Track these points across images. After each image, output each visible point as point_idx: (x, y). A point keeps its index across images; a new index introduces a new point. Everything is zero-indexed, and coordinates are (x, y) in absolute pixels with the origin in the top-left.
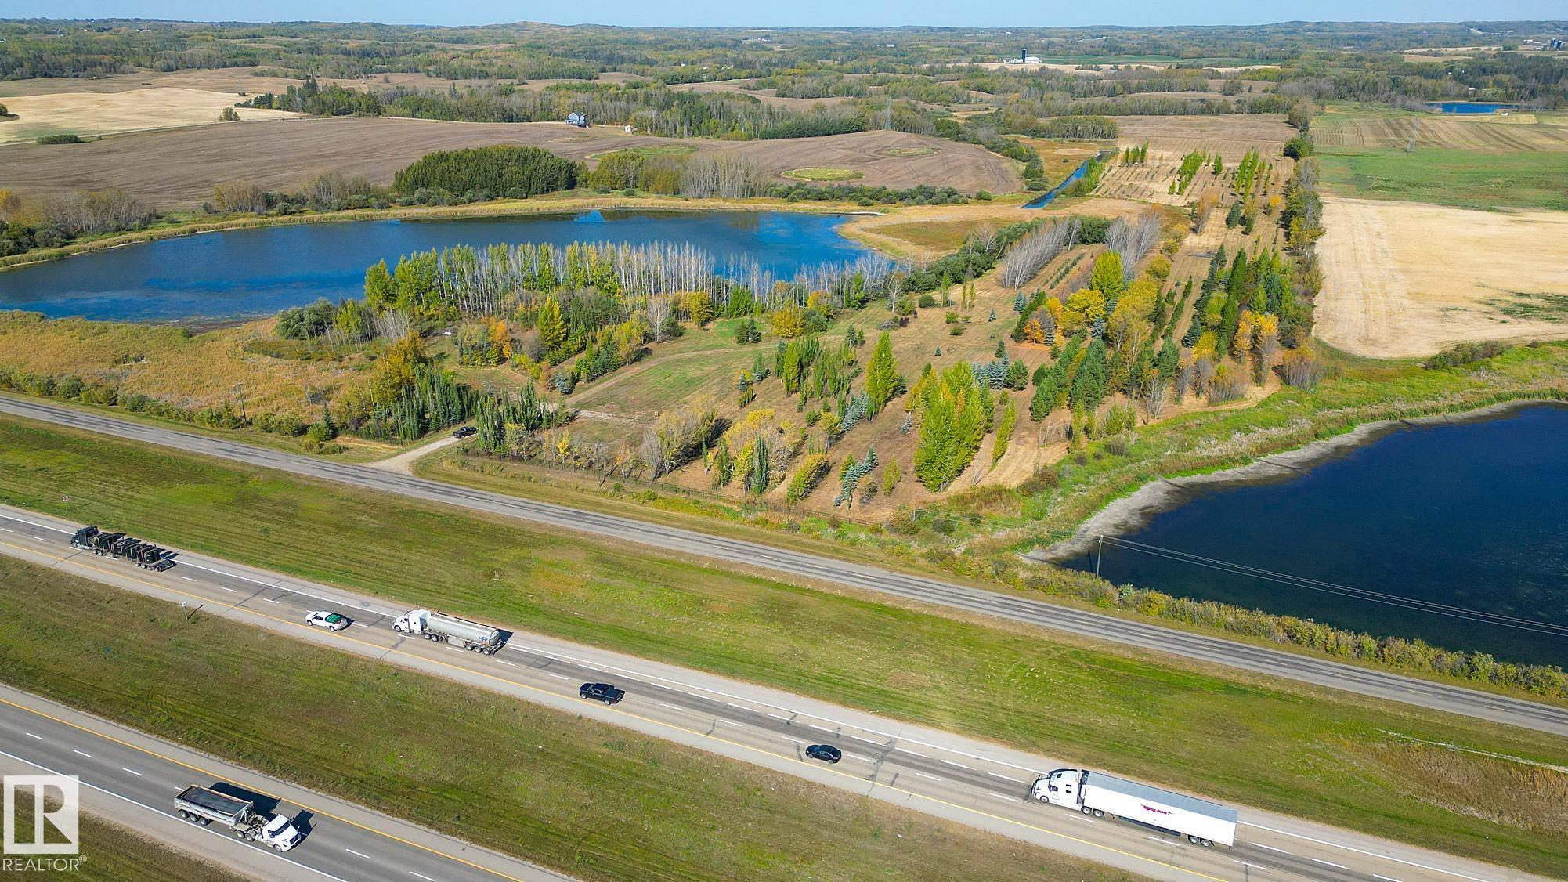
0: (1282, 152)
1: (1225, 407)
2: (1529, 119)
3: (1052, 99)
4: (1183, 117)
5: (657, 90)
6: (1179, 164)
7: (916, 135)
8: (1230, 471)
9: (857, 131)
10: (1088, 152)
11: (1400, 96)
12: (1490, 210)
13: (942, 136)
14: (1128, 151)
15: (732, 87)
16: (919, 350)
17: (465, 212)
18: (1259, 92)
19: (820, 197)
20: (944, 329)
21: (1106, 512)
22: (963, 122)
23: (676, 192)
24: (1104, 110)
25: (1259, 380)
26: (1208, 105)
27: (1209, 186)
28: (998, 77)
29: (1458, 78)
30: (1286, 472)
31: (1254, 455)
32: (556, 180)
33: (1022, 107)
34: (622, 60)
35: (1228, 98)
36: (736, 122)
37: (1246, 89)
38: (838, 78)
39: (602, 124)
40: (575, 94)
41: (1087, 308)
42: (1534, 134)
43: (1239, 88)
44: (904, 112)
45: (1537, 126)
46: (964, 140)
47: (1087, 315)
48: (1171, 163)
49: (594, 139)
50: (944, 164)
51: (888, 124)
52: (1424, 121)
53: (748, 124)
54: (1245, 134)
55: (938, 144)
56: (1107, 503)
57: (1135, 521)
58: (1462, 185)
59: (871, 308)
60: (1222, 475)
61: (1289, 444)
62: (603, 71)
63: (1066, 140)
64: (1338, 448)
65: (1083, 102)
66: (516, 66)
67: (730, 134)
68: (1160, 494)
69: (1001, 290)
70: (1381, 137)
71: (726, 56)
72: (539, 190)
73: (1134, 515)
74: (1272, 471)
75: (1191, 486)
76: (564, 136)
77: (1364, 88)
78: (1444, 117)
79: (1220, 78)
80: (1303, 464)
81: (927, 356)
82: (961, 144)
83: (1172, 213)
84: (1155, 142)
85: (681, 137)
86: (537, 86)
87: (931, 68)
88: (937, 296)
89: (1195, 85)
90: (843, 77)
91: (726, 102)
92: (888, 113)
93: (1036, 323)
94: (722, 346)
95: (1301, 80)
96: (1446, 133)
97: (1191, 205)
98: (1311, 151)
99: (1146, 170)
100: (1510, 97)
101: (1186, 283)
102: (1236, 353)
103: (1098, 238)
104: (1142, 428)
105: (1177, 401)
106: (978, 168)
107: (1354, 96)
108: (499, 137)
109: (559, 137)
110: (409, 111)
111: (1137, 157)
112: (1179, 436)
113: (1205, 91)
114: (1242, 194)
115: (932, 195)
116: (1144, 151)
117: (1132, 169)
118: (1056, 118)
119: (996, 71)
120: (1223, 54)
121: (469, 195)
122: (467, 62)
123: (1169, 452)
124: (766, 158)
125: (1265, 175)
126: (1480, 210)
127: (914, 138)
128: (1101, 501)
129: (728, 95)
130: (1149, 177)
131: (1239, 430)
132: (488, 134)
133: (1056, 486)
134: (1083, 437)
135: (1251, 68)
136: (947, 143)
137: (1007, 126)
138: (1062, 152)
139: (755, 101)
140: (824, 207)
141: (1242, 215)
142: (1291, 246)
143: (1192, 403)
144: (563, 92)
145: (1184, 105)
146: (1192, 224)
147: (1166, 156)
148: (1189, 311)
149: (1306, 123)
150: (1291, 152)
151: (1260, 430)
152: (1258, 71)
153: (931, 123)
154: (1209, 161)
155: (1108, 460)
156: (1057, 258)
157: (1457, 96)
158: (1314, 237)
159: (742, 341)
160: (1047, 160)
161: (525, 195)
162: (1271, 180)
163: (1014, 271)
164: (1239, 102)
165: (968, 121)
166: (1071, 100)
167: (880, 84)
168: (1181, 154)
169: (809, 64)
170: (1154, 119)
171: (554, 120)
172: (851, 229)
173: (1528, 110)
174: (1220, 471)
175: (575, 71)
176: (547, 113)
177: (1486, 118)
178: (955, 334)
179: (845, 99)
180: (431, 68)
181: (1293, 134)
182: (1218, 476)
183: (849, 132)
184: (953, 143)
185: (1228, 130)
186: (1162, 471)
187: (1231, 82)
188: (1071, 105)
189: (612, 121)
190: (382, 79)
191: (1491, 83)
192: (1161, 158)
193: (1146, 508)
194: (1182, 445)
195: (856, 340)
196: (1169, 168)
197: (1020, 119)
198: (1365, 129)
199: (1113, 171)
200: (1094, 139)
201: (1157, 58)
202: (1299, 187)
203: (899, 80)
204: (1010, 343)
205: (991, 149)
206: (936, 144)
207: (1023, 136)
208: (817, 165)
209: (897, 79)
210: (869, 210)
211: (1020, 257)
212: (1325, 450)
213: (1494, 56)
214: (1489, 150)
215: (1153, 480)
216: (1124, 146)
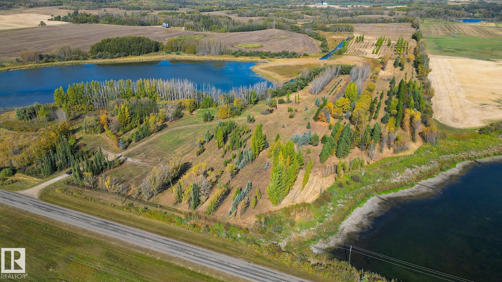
0: (411, 37)
1: (401, 154)
2: (493, 25)
3: (331, 18)
4: (376, 24)
5: (197, 14)
6: (376, 42)
7: (284, 31)
8: (406, 190)
9: (263, 29)
10: (344, 37)
11: (448, 17)
12: (488, 60)
13: (293, 31)
14: (357, 37)
15: (222, 13)
16: (276, 124)
17: (115, 61)
18: (401, 15)
19: (247, 55)
20: (287, 114)
21: (352, 216)
22: (301, 26)
23: (195, 53)
24: (349, 21)
25: (413, 140)
26: (384, 20)
27: (386, 50)
28: (313, 10)
29: (467, 10)
30: (430, 190)
31: (416, 181)
32: (151, 49)
33: (321, 21)
34: (188, 4)
35: (391, 17)
36: (221, 26)
37: (396, 14)
38: (260, 10)
39: (175, 26)
40: (167, 16)
41: (343, 106)
42: (496, 30)
43: (394, 13)
44: (280, 23)
45: (497, 27)
46: (300, 33)
47: (343, 109)
48: (372, 41)
49: (171, 32)
50: (293, 42)
51: (274, 27)
52: (459, 26)
53: (225, 27)
54: (398, 30)
55: (291, 34)
56: (353, 211)
57: (366, 222)
58: (476, 50)
59: (260, 104)
60: (402, 193)
61: (430, 175)
62: (181, 7)
63: (336, 33)
64: (451, 176)
65: (341, 19)
66: (150, 5)
67: (219, 30)
68: (376, 204)
69: (310, 95)
70: (444, 32)
71: (223, 2)
72: (145, 52)
73: (365, 218)
74: (424, 190)
75: (389, 199)
76: (161, 31)
77: (436, 14)
78: (464, 24)
79: (387, 10)
80: (437, 186)
81: (279, 127)
82: (300, 34)
83: (374, 61)
84: (367, 33)
85: (202, 32)
86: (156, 13)
87: (291, 7)
88: (285, 98)
89: (380, 12)
90: (261, 10)
91: (219, 19)
92: (274, 23)
93: (323, 114)
94: (197, 123)
95: (415, 11)
96: (466, 30)
97: (380, 58)
98: (422, 37)
99: (364, 44)
100: (485, 17)
101: (381, 92)
102: (404, 127)
103: (347, 72)
104: (366, 166)
105: (381, 151)
106: (305, 44)
107: (432, 16)
108: (137, 32)
109: (158, 32)
110: (107, 22)
111: (361, 39)
112: (383, 171)
113: (383, 14)
114: (399, 54)
115: (287, 54)
116: (363, 37)
117: (359, 44)
118: (332, 24)
119: (313, 7)
120: (388, 2)
121: (118, 54)
122: (134, 4)
123: (379, 180)
124: (230, 40)
125: (406, 46)
126: (485, 60)
127: (283, 32)
128: (350, 210)
129: (220, 17)
130: (365, 47)
131: (408, 167)
132: (133, 31)
133: (329, 200)
134: (342, 172)
135: (398, 6)
136: (295, 34)
137: (316, 28)
138: (334, 37)
139: (230, 18)
140: (248, 59)
141: (399, 62)
142: (419, 76)
143: (387, 152)
144: (163, 15)
145: (376, 20)
146: (382, 66)
147: (371, 39)
148: (383, 106)
149: (419, 26)
150: (415, 37)
151: (417, 167)
152: (400, 8)
153: (289, 26)
154: (386, 41)
155: (353, 185)
156: (332, 81)
157: (467, 17)
158: (428, 72)
159: (206, 120)
160: (329, 40)
161: (139, 54)
162: (409, 48)
163: (315, 88)
164: (394, 18)
165: (303, 26)
166: (338, 18)
167: (274, 12)
168: (376, 38)
169: (250, 5)
170: (366, 25)
171: (158, 25)
172: (256, 68)
173: (492, 21)
174: (401, 191)
175: (171, 7)
176: (156, 22)
177: (478, 24)
178: (291, 117)
179: (260, 18)
180: (121, 6)
181: (414, 30)
182: (401, 194)
183: (261, 30)
184: (297, 34)
185: (392, 29)
186: (376, 191)
187: (392, 12)
188: (338, 19)
189: (178, 25)
190: (103, 10)
191: (478, 12)
192: (369, 40)
193: (370, 213)
194: (384, 176)
195: (252, 120)
196: (372, 44)
197: (320, 25)
198: (439, 28)
199: (352, 45)
200: (345, 32)
201: (366, 3)
202: (420, 52)
203: (280, 11)
204: (312, 122)
205: (310, 36)
206: (290, 34)
207: (321, 31)
208: (248, 42)
209: (279, 10)
210: (264, 60)
211: (318, 82)
212: (446, 178)
213: (477, 3)
214: (483, 36)
215: (373, 196)
216: (356, 35)
